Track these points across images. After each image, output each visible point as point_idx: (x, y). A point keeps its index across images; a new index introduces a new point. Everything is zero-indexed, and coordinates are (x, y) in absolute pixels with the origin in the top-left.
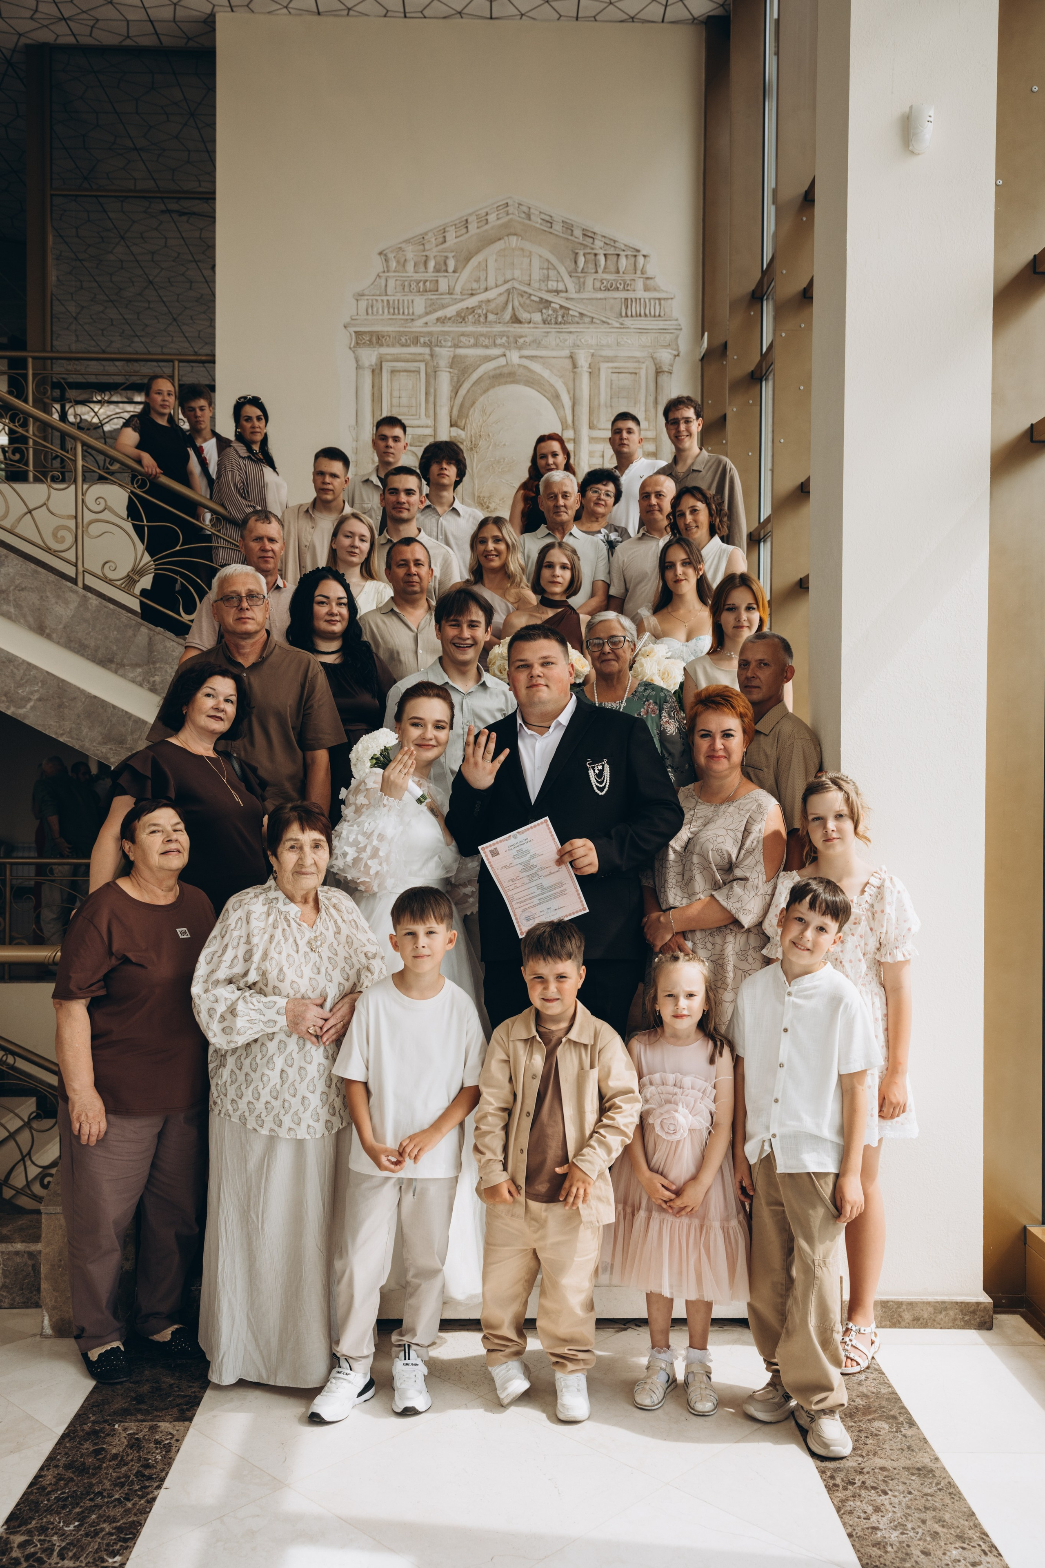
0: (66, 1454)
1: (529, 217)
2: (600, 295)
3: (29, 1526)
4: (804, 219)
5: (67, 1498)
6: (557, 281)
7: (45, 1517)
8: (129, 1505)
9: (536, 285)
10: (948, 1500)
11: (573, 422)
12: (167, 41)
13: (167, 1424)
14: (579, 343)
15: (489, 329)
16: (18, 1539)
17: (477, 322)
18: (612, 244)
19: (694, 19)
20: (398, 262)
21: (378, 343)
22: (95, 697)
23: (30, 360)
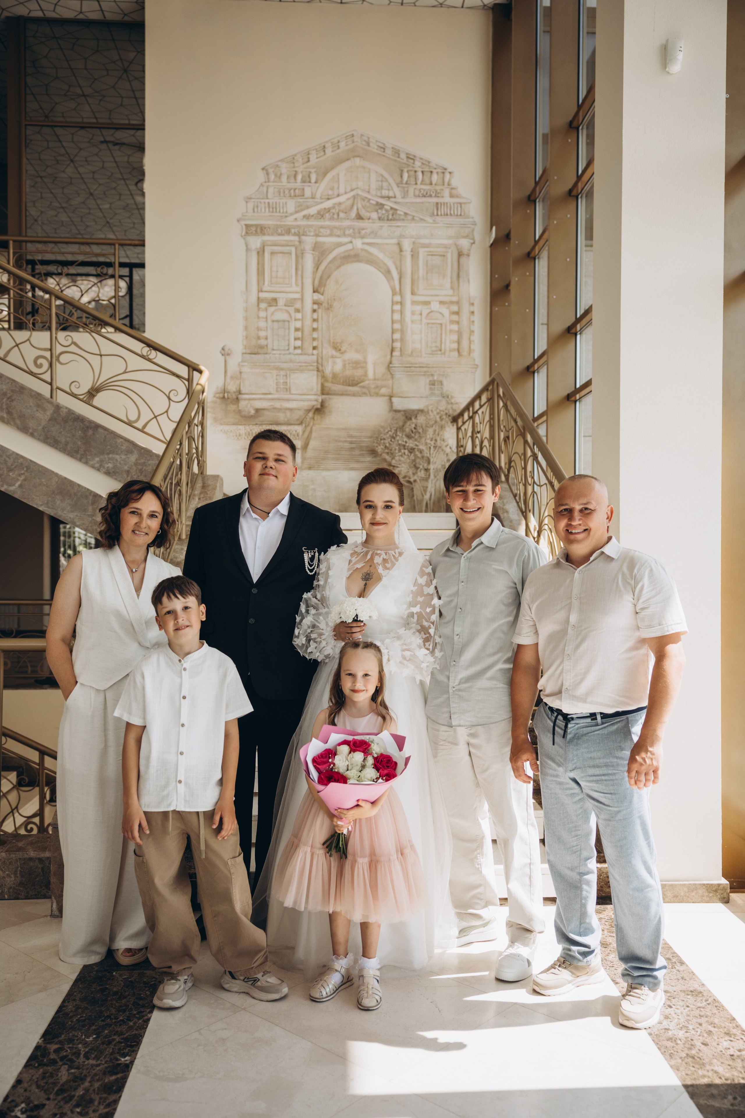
0: (80, 992)
1: (368, 144)
2: (419, 200)
3: (60, 1039)
4: (570, 141)
5: (85, 1020)
6: (389, 190)
7: (71, 1032)
8: (131, 1024)
9: (373, 192)
10: (715, 1011)
11: (400, 290)
12: (109, 17)
14: (404, 234)
15: (340, 224)
16: (53, 1047)
17: (332, 219)
18: (427, 164)
19: (485, 5)
20: (276, 175)
21: (261, 232)
22: (66, 478)
23: (11, 242)
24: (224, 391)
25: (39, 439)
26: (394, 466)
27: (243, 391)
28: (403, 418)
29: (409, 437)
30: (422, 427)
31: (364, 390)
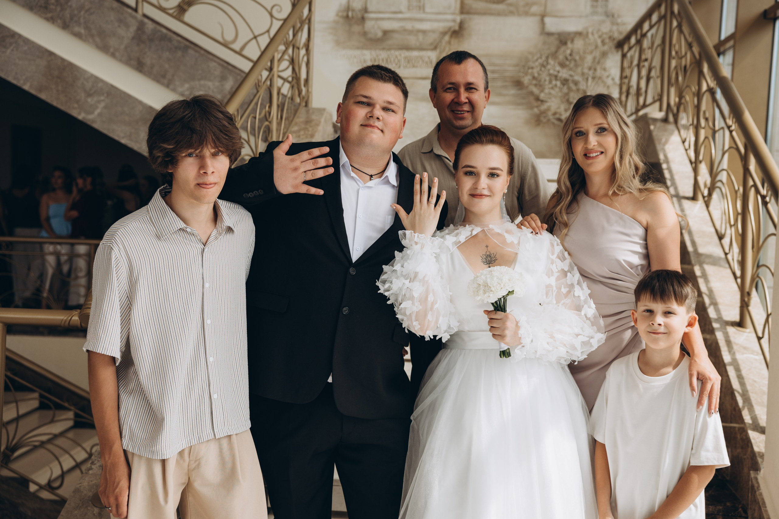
24: (348, 8)
25: (121, 61)
26: (542, 101)
27: (370, 8)
28: (556, 43)
29: (562, 65)
30: (578, 53)
31: (512, 9)
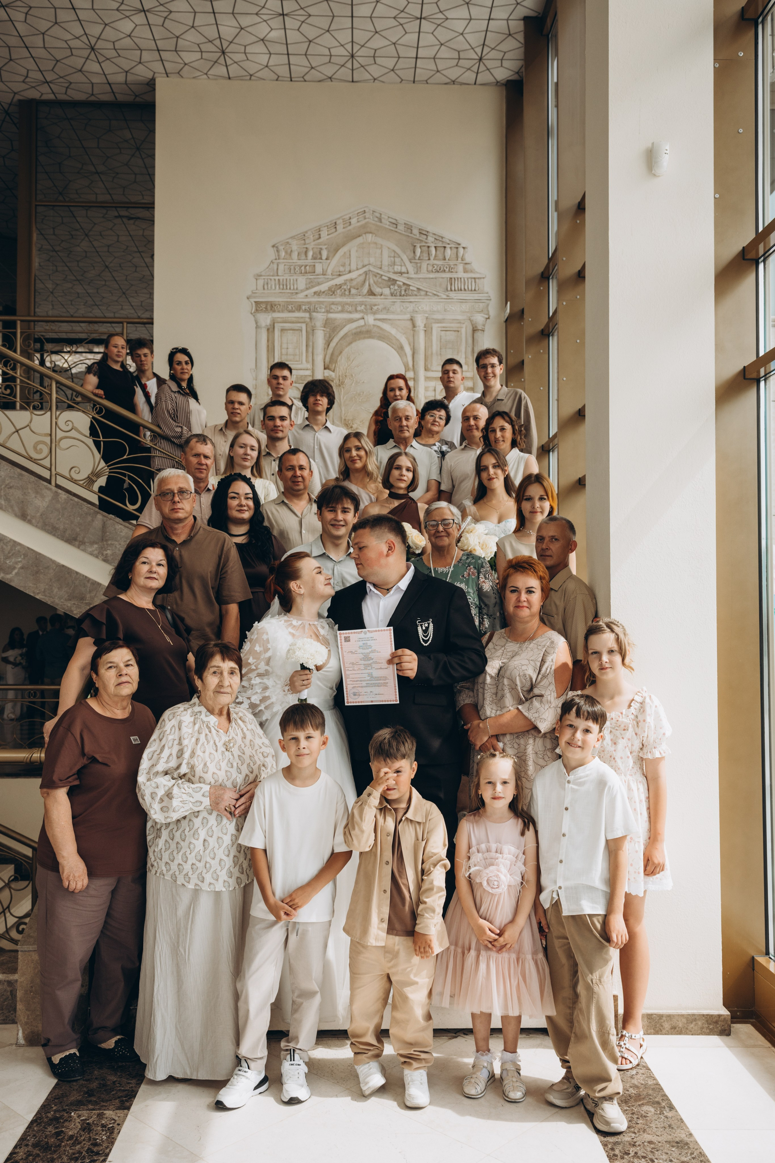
1: (380, 220)
2: (432, 275)
4: (578, 222)
6: (401, 266)
9: (385, 268)
11: (413, 366)
12: (120, 98)
13: (111, 1112)
14: (417, 309)
15: (352, 300)
17: (343, 295)
18: (440, 239)
19: (498, 82)
20: (286, 252)
21: (271, 309)
22: (63, 566)
23: (19, 322)
25: (36, 526)
